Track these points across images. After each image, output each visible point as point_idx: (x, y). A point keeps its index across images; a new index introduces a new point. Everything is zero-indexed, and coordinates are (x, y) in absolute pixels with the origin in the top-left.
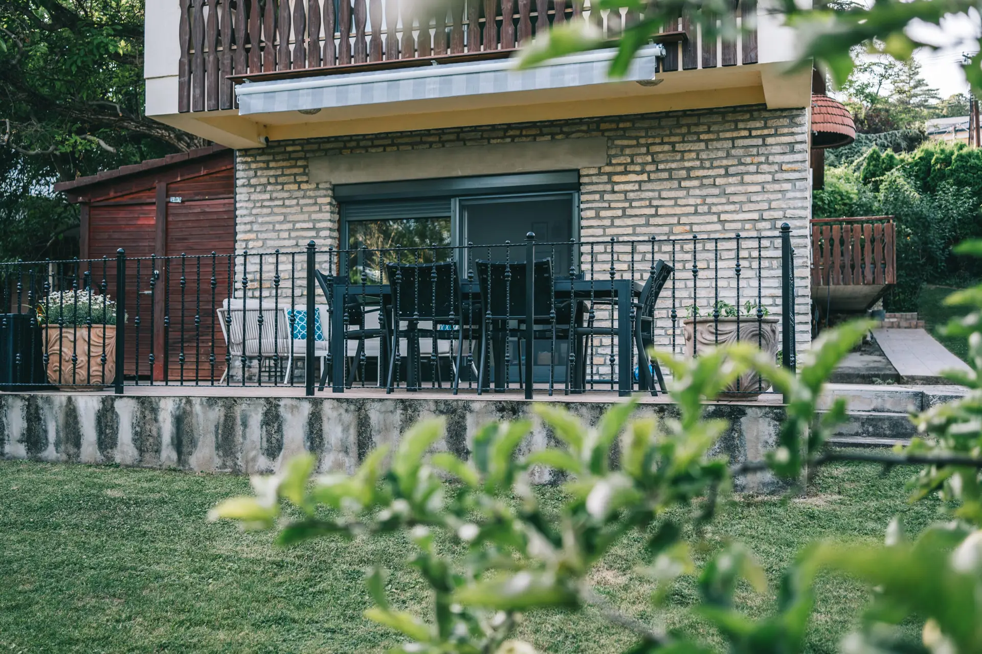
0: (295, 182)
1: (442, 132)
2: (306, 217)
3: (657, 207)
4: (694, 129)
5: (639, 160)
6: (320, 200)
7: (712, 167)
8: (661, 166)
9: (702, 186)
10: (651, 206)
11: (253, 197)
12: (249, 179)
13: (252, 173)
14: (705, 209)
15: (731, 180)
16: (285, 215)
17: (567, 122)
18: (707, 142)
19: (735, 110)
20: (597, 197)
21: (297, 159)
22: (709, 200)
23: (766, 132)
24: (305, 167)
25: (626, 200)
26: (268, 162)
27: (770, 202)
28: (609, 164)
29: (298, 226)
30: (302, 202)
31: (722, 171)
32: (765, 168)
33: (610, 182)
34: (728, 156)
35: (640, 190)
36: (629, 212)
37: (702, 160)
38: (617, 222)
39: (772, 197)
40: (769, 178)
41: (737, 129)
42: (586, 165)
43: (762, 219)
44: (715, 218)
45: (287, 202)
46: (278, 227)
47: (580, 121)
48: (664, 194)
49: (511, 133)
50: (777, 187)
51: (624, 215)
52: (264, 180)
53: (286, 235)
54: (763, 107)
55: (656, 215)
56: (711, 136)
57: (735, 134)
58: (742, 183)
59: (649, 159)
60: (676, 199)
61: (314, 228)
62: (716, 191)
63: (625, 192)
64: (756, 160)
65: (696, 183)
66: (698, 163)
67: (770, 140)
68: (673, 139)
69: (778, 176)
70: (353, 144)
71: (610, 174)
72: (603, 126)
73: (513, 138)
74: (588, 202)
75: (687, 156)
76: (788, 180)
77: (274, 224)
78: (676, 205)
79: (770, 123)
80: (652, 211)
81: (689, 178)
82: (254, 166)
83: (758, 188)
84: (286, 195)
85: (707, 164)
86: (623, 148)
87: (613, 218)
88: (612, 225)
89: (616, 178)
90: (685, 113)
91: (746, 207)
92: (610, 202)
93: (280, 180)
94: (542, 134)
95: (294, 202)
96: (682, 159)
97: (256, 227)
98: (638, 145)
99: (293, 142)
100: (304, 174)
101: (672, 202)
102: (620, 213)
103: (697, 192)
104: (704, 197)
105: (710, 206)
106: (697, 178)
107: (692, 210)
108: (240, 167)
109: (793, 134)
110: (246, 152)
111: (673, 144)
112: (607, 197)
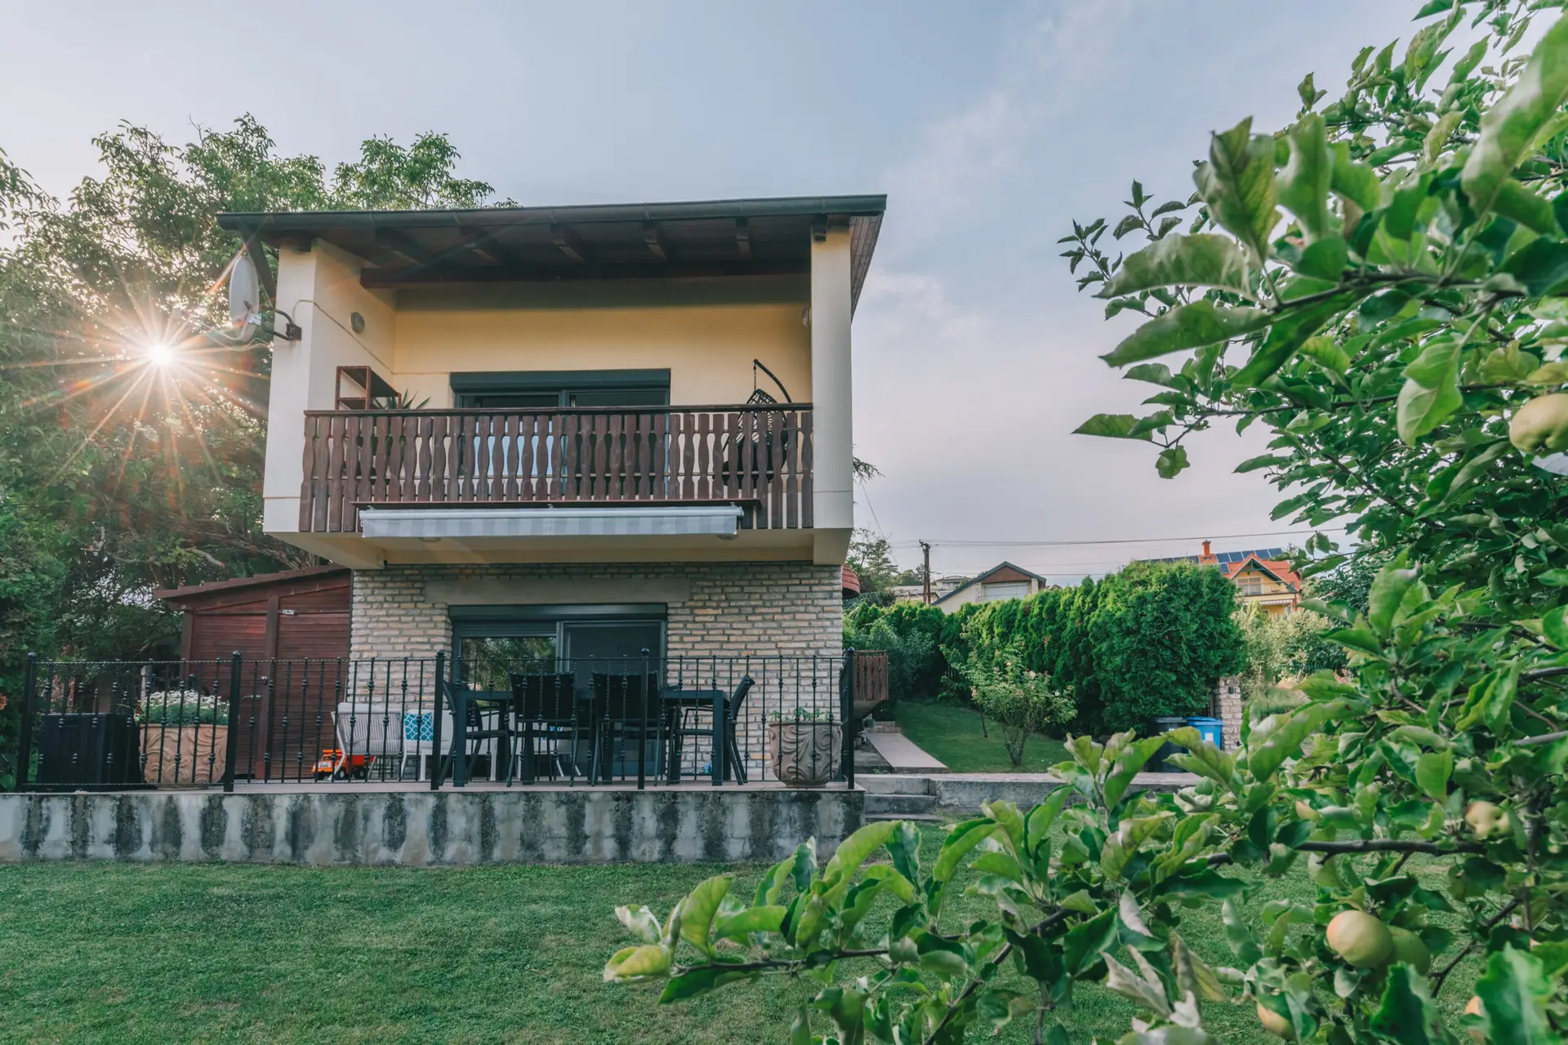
0: (412, 601)
1: (550, 566)
2: (421, 632)
3: (729, 635)
4: (758, 576)
5: (716, 598)
6: (435, 618)
7: (772, 606)
8: (733, 604)
9: (764, 620)
10: (724, 634)
11: (370, 613)
12: (365, 596)
13: (369, 591)
14: (767, 638)
15: (786, 617)
16: (401, 630)
17: (658, 565)
18: (768, 587)
19: (789, 563)
20: (681, 625)
21: (415, 581)
22: (769, 632)
23: (812, 582)
24: (422, 589)
25: (704, 628)
26: (385, 583)
27: (815, 634)
28: (691, 600)
29: (413, 640)
30: (417, 619)
31: (779, 610)
32: (811, 609)
33: (692, 614)
34: (784, 598)
35: (716, 621)
36: (706, 638)
37: (764, 601)
38: (697, 646)
39: (816, 631)
40: (814, 616)
41: (790, 578)
42: (673, 600)
43: (809, 648)
44: (773, 646)
45: (403, 619)
46: (393, 640)
47: (669, 565)
48: (735, 626)
49: (610, 570)
50: (820, 623)
51: (703, 641)
52: (381, 598)
53: (401, 647)
54: (810, 563)
55: (728, 642)
56: (771, 583)
57: (789, 582)
58: (794, 619)
59: (723, 597)
60: (744, 629)
61: (429, 643)
62: (775, 625)
63: (705, 622)
64: (805, 602)
65: (759, 618)
66: (761, 603)
67: (815, 588)
68: (742, 583)
69: (821, 615)
70: (469, 571)
71: (692, 608)
72: (687, 570)
73: (612, 574)
74: (673, 629)
75: (753, 597)
76: (828, 619)
77: (389, 637)
78: (744, 634)
79: (816, 575)
80: (725, 639)
81: (754, 614)
82: (371, 585)
83: (806, 624)
84: (403, 612)
85: (768, 604)
86: (702, 588)
87: (694, 643)
88: (693, 649)
89: (697, 611)
90: (752, 564)
91: (798, 638)
92: (691, 630)
93: (397, 599)
94: (637, 573)
95: (410, 619)
96: (749, 599)
97: (370, 640)
98: (715, 586)
99: (412, 567)
100: (421, 595)
101: (741, 632)
102: (699, 639)
103: (760, 625)
104: (765, 629)
105: (770, 635)
106: (761, 614)
107: (756, 638)
108: (356, 585)
109: (832, 584)
110: (363, 572)
111: (742, 587)
112: (689, 626)
